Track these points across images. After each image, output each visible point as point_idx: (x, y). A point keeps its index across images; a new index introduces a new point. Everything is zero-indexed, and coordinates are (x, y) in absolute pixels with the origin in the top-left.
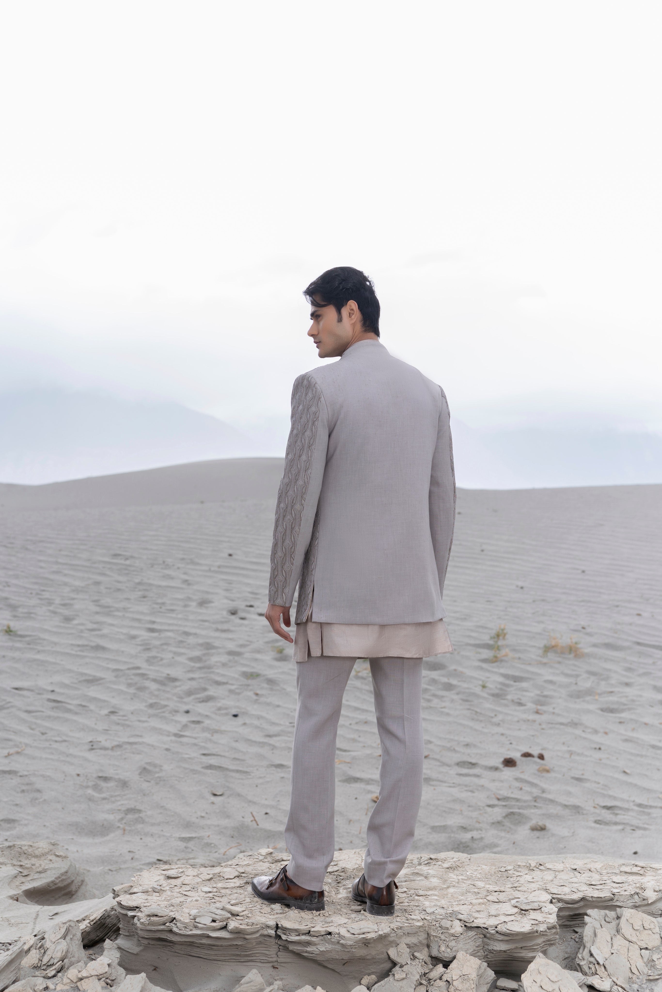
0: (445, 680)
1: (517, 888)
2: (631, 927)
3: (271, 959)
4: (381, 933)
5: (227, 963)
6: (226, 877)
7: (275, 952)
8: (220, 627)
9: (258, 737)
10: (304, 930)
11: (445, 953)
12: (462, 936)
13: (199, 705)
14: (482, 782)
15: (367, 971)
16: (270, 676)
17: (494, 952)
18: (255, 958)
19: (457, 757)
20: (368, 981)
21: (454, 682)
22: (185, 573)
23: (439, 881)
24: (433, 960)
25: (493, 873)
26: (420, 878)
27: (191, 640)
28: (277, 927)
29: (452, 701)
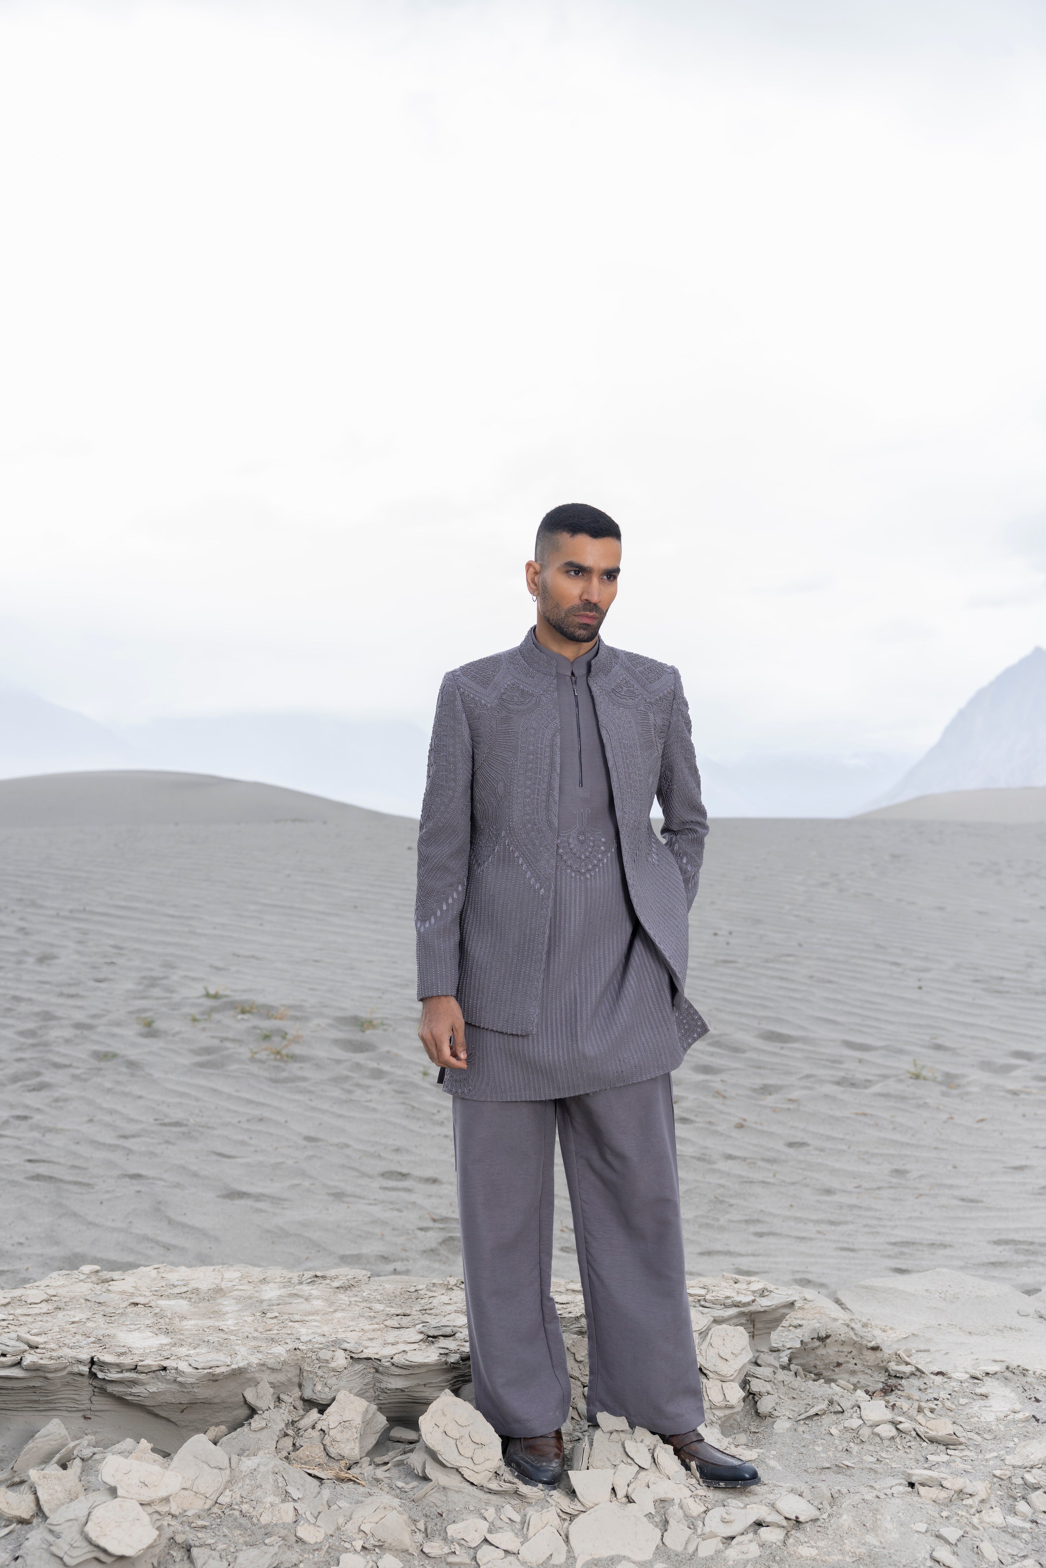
0: (373, 1065)
1: (428, 1311)
2: (572, 1358)
3: (82, 1407)
4: (234, 1366)
5: (20, 1413)
6: (29, 1302)
7: (88, 1397)
8: (66, 990)
9: (109, 1138)
10: (128, 1365)
11: (320, 1393)
12: (346, 1371)
13: (28, 1094)
14: (413, 1197)
15: (214, 1421)
16: (132, 1058)
17: (388, 1392)
18: (59, 1405)
19: (383, 1166)
20: (215, 1434)
21: (385, 1067)
22: (22, 919)
23: (323, 1304)
24: (306, 1404)
25: (398, 1294)
26: (299, 1301)
27: (23, 1008)
28: (92, 1362)
29: (382, 1092)
